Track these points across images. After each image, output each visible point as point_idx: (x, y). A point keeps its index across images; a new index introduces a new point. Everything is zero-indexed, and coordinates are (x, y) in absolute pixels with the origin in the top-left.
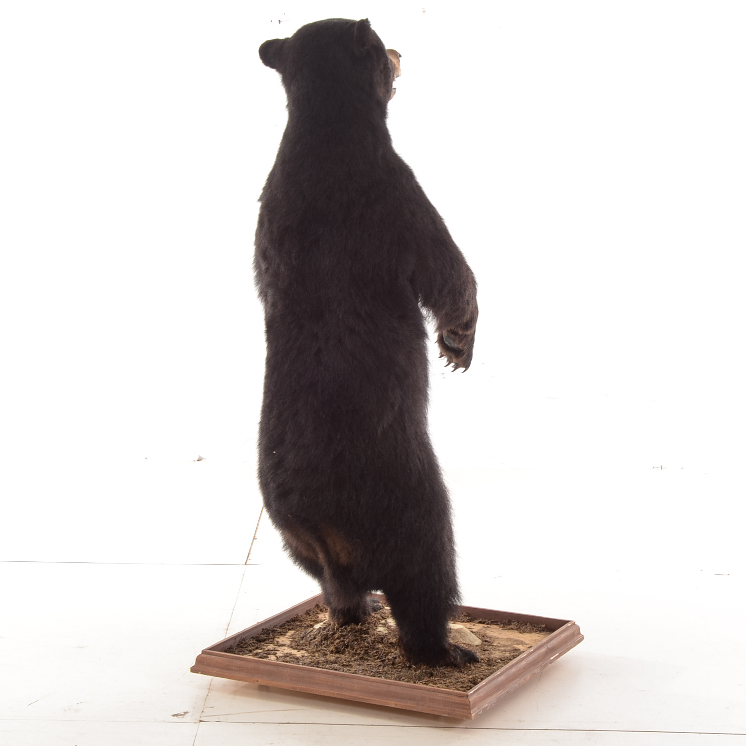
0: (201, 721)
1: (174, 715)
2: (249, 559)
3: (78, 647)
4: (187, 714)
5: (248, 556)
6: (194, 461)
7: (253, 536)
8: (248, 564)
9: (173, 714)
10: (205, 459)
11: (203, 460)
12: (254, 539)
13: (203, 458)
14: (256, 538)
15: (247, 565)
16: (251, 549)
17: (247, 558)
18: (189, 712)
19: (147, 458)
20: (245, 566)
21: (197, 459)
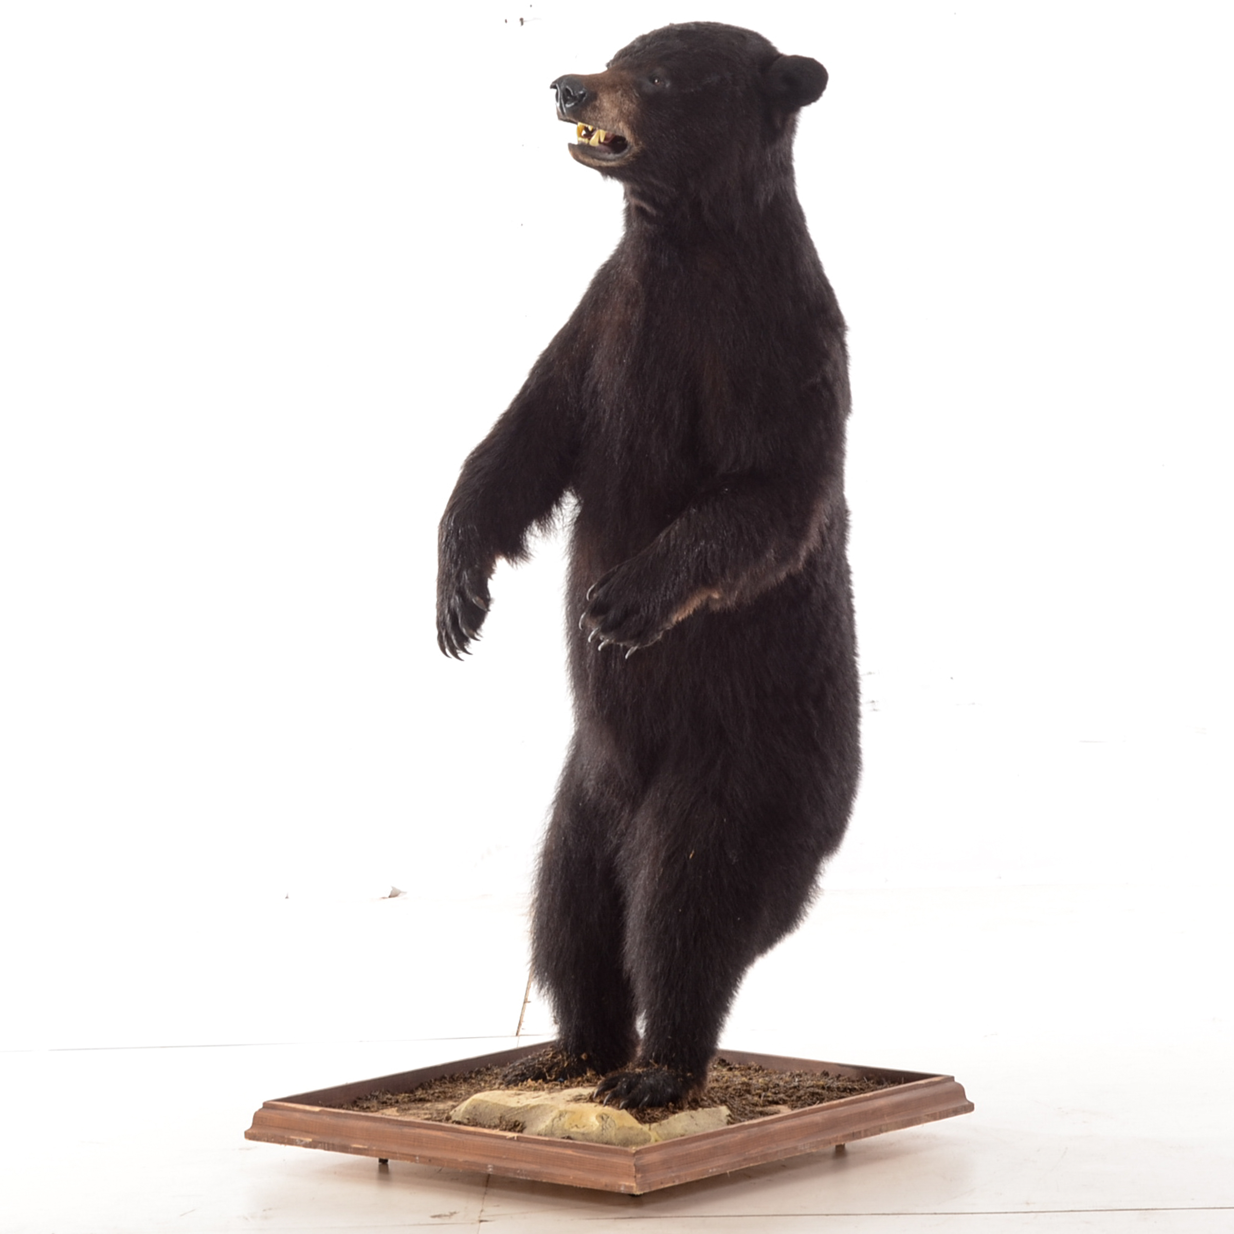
0: (481, 1221)
1: (434, 1217)
2: (523, 1029)
3: (241, 1149)
4: (455, 1215)
5: (520, 1024)
6: (384, 898)
7: (524, 998)
8: (522, 1035)
9: (433, 1214)
10: (405, 893)
11: (401, 894)
12: (525, 1002)
13: (400, 892)
14: (528, 1000)
15: (521, 1037)
16: (522, 1015)
17: (519, 1028)
18: (459, 1212)
19: (289, 896)
20: (517, 1038)
21: (389, 895)
